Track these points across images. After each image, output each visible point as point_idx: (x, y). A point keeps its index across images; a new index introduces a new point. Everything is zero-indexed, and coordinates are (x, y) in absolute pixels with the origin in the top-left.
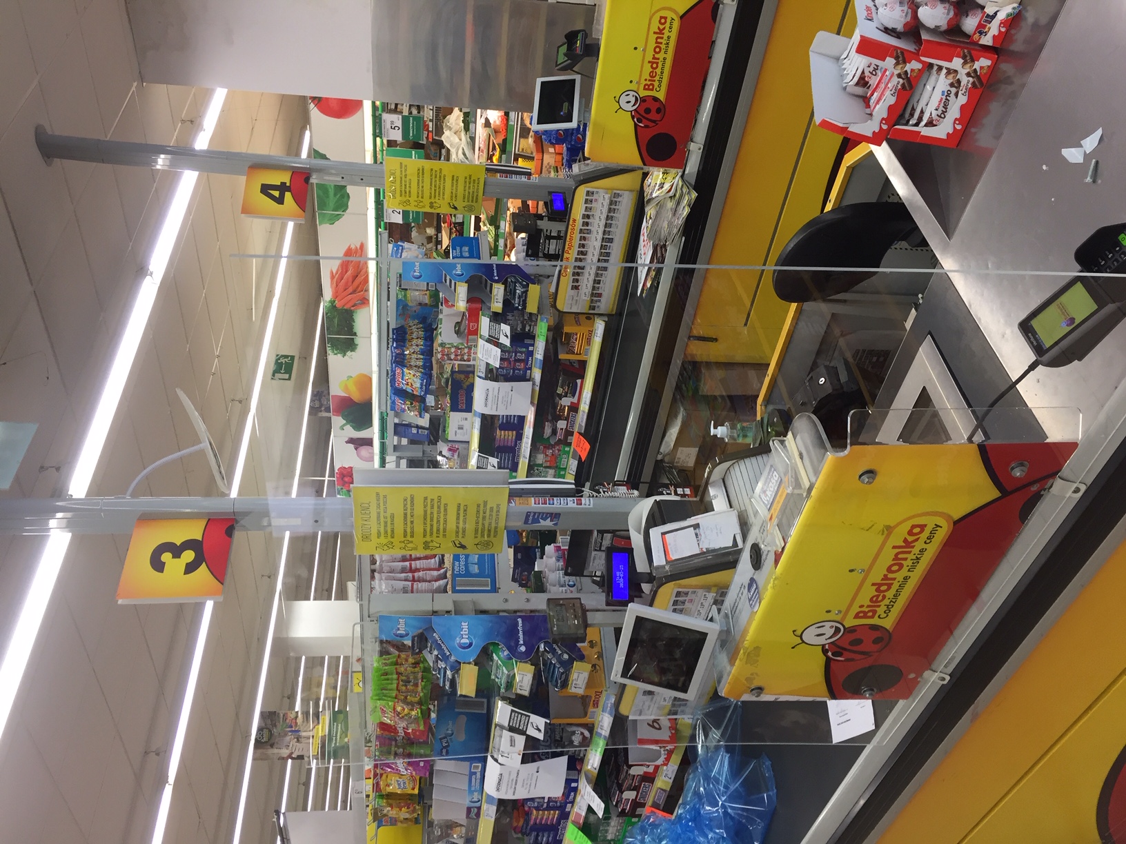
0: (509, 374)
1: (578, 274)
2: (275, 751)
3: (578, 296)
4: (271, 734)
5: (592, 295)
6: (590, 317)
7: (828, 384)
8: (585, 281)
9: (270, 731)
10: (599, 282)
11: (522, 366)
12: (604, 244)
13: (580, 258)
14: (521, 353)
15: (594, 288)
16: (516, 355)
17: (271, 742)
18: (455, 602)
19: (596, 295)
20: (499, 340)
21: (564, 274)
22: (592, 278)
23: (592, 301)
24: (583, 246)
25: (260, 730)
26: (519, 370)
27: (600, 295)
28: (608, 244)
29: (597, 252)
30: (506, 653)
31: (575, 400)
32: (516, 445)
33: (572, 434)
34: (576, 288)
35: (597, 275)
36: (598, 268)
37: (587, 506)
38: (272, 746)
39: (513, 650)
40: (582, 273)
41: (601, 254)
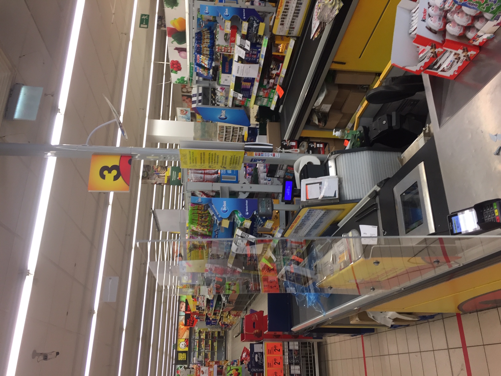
0: (249, 60)
1: (284, 18)
2: (149, 181)
3: (283, 28)
4: (148, 175)
5: (290, 28)
6: (288, 37)
7: (387, 124)
8: (287, 21)
9: (147, 173)
10: (293, 22)
11: (255, 56)
12: (298, 5)
13: (285, 11)
14: (255, 51)
15: (291, 25)
16: (252, 52)
17: (148, 177)
18: (221, 188)
19: (292, 28)
20: (244, 47)
21: (277, 18)
22: (290, 20)
23: (289, 31)
24: (287, 6)
25: (143, 172)
26: (254, 58)
27: (294, 28)
28: (300, 5)
29: (294, 9)
30: (241, 214)
31: (278, 72)
32: (251, 88)
33: (276, 85)
34: (282, 24)
35: (293, 19)
36: (294, 16)
37: (277, 157)
38: (148, 178)
39: (243, 213)
40: (286, 18)
41: (296, 10)
